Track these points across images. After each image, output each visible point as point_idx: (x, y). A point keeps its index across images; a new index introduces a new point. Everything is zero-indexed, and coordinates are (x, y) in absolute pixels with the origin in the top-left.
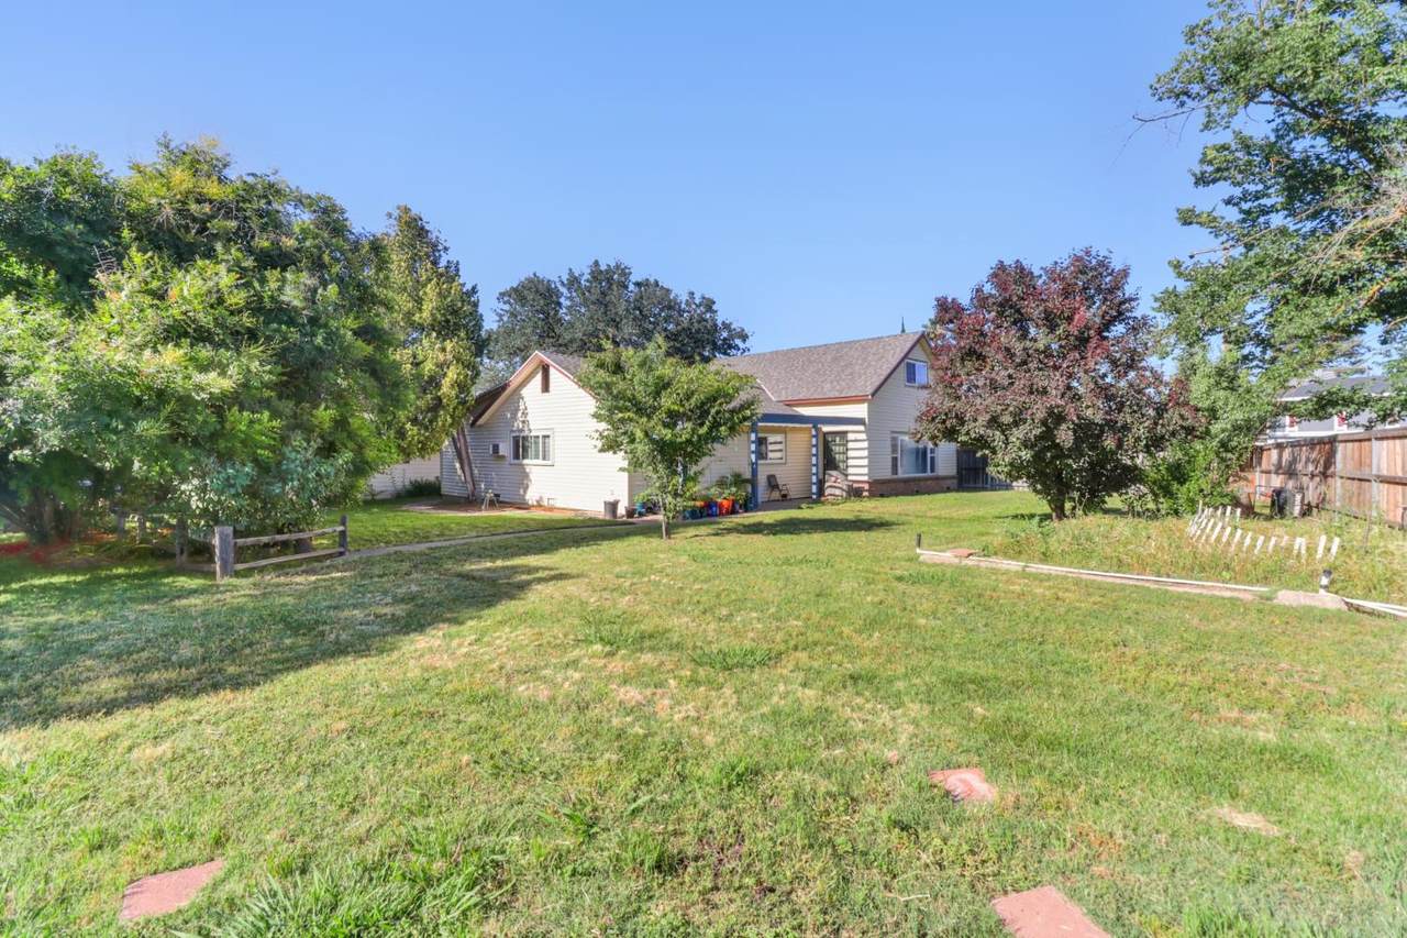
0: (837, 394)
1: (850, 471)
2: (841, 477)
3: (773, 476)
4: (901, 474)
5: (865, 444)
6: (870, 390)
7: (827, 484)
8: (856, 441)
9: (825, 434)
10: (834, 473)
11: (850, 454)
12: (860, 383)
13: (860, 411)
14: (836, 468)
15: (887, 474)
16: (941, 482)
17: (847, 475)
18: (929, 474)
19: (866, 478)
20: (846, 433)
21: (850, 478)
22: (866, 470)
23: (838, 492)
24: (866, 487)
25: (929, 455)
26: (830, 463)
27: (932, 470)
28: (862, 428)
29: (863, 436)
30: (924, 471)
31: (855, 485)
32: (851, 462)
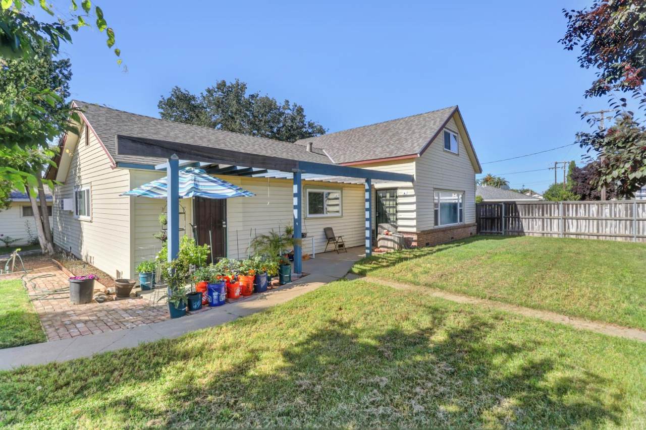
0: (388, 155)
1: (400, 223)
2: (392, 229)
3: (330, 229)
4: (440, 226)
5: (414, 199)
6: (418, 150)
7: (379, 237)
8: (405, 196)
9: (377, 191)
10: (385, 225)
11: (400, 208)
12: (408, 145)
13: (409, 168)
14: (387, 221)
15: (430, 225)
16: (467, 229)
17: (396, 227)
18: (458, 223)
19: (414, 230)
20: (395, 189)
21: (400, 229)
22: (414, 223)
23: (390, 244)
24: (415, 237)
25: (459, 208)
26: (381, 216)
27: (461, 221)
28: (410, 184)
29: (412, 192)
30: (455, 220)
31: (405, 236)
32: (400, 215)
